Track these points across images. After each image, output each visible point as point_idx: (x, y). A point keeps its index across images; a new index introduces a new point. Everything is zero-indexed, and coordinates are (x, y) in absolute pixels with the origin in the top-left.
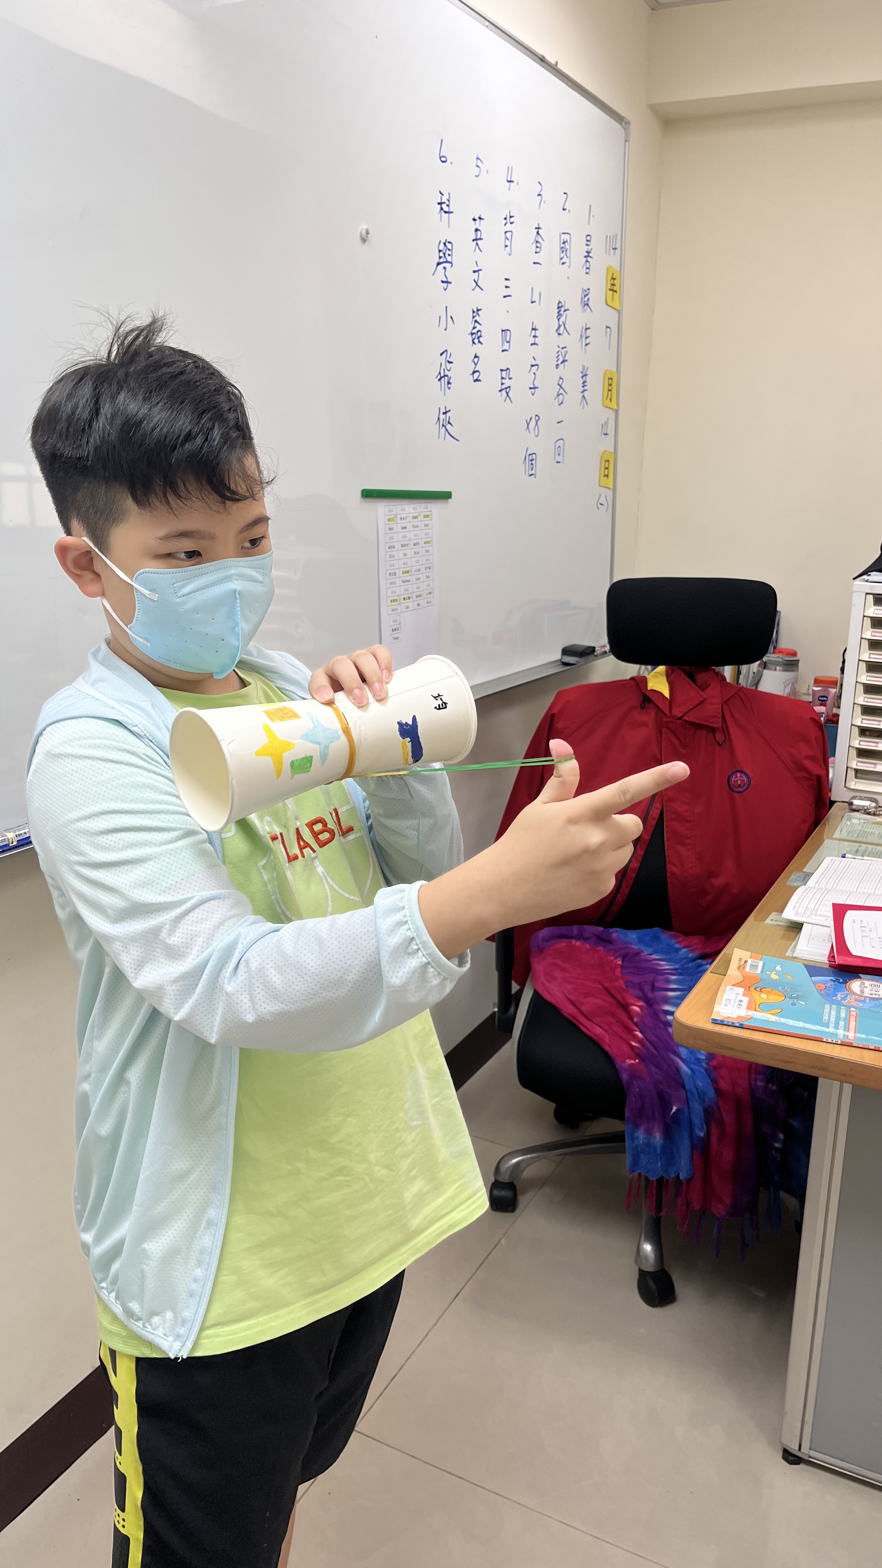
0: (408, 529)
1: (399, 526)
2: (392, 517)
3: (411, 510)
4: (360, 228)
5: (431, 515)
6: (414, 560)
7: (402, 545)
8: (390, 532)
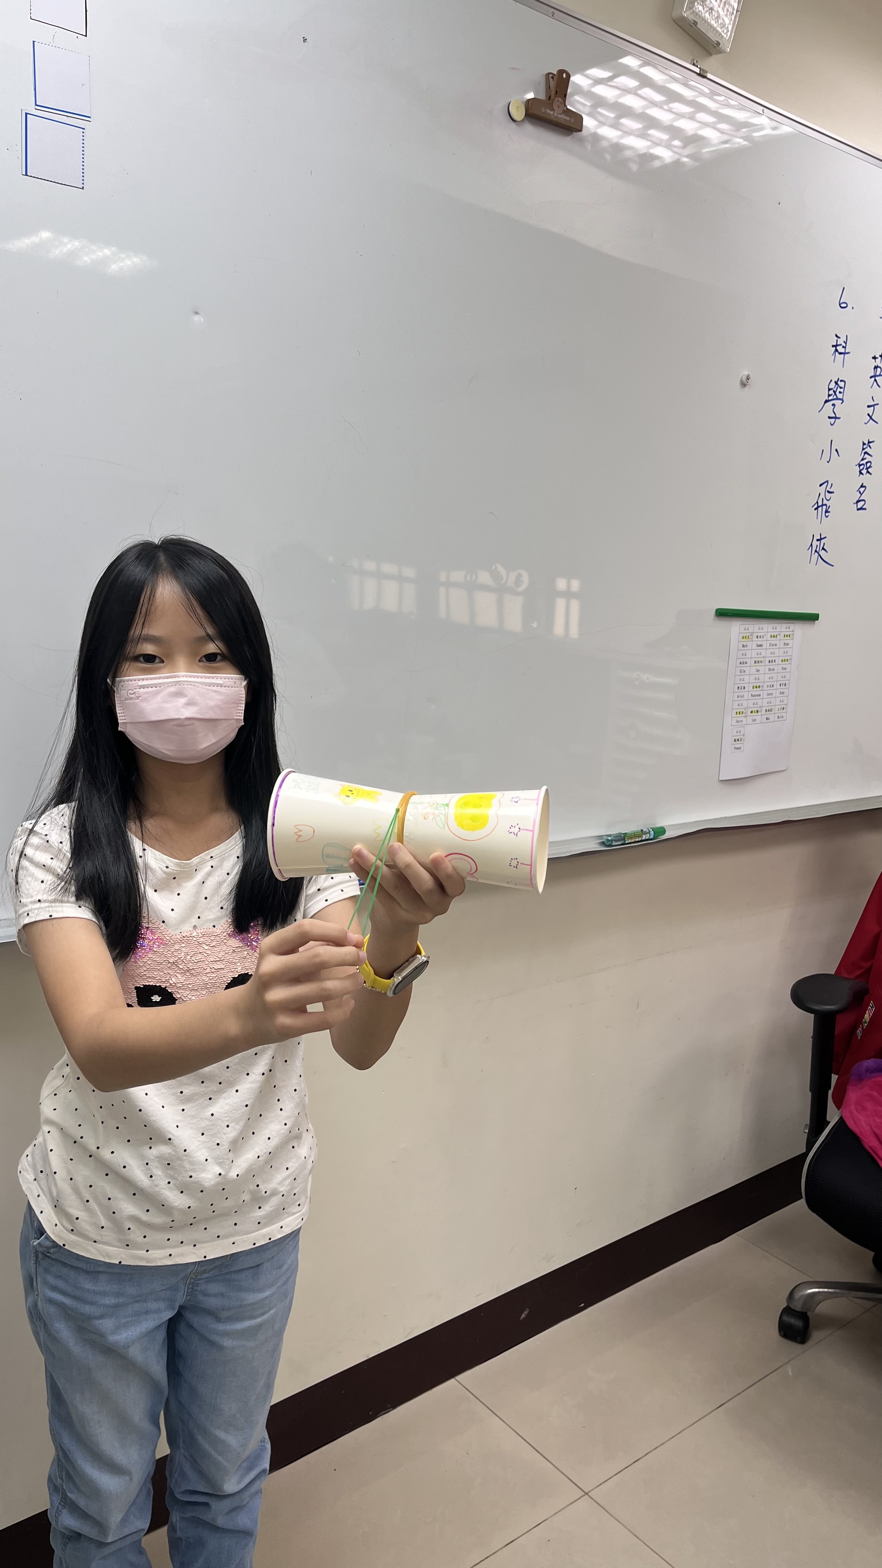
0: (764, 647)
1: (754, 644)
2: (747, 635)
3: (770, 629)
4: (742, 375)
5: (793, 635)
6: (767, 676)
7: (755, 662)
8: (744, 648)
